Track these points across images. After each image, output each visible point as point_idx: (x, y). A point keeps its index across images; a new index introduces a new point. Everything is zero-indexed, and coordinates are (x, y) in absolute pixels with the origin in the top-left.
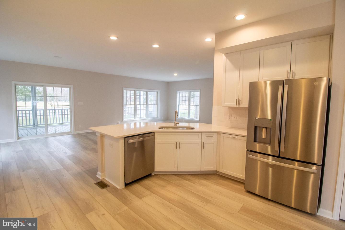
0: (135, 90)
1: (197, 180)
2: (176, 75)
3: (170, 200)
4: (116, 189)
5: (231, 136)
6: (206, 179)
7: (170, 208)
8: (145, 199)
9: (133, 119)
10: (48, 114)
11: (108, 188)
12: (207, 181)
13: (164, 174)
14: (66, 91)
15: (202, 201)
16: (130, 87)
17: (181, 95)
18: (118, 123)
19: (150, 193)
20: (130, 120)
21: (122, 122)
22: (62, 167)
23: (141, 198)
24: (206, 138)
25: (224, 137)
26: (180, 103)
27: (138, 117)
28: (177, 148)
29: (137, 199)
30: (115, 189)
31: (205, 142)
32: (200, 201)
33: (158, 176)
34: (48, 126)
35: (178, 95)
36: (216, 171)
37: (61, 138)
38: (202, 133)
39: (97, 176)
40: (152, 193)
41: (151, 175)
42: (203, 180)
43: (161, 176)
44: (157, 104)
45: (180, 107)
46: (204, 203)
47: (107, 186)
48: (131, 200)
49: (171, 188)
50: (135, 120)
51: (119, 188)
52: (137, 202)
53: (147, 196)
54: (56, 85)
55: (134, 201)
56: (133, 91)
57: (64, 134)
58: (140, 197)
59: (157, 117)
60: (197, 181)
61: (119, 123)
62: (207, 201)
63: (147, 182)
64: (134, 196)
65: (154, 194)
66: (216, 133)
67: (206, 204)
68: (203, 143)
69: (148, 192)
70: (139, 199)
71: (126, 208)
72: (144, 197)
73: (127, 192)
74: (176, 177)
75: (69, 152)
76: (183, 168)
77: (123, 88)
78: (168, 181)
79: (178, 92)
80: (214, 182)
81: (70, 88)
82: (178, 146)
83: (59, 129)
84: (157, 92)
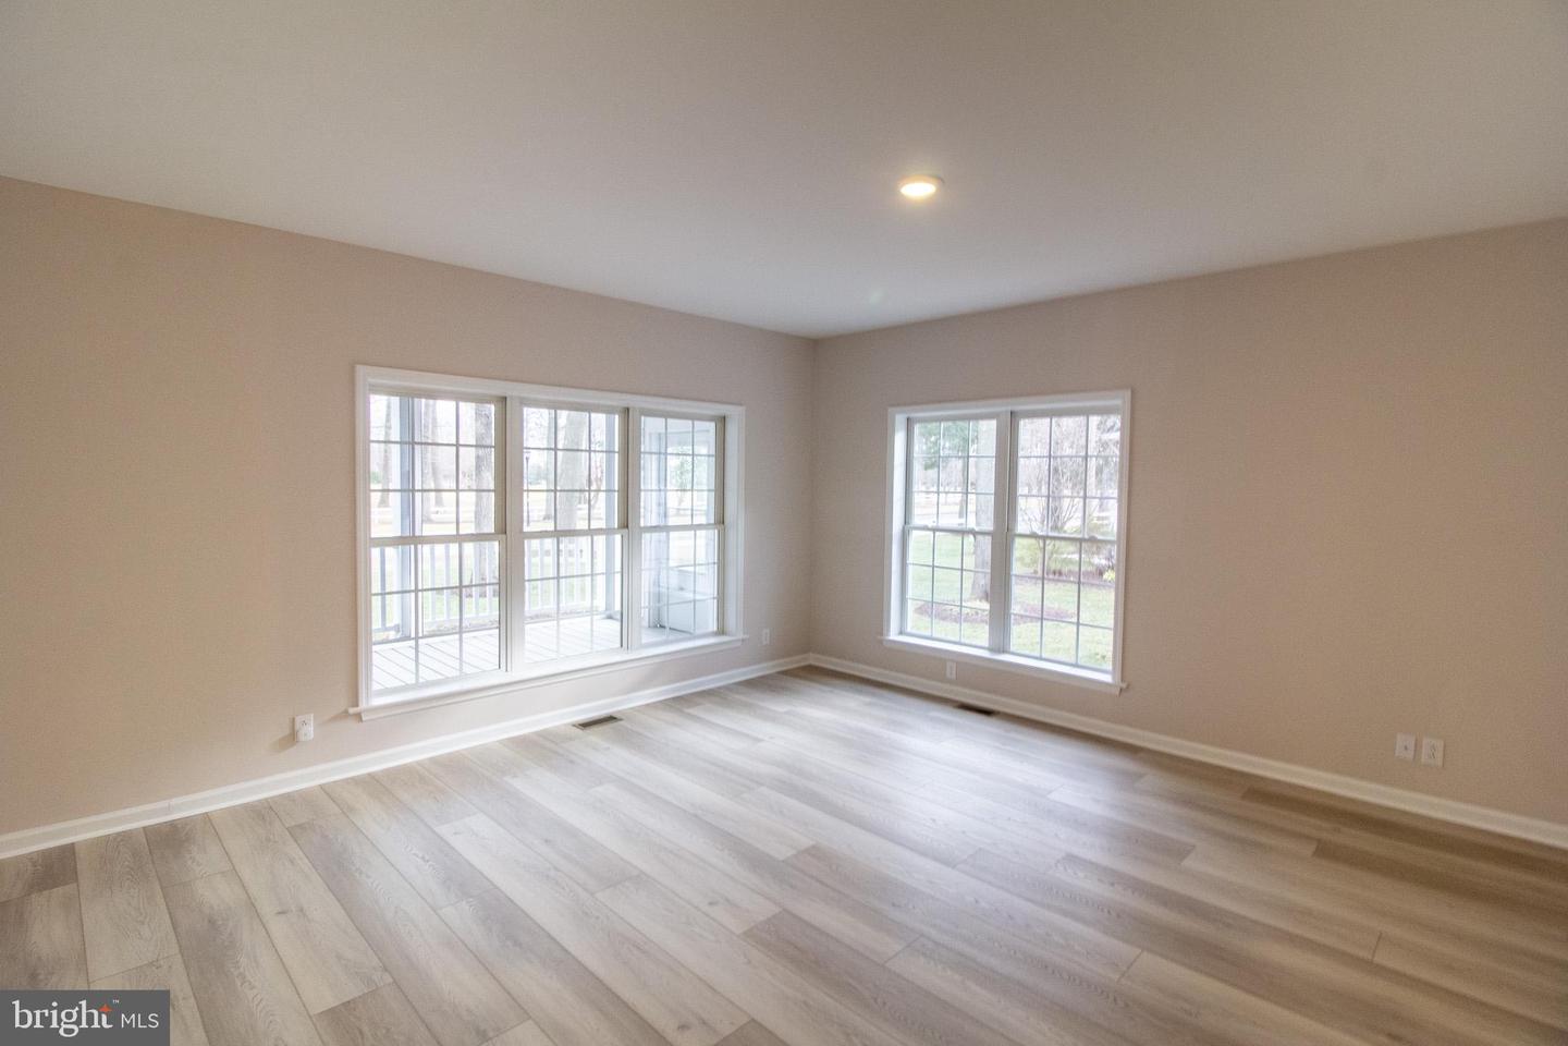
17: (919, 447)
18: (292, 738)
21: (346, 714)
26: (923, 514)
35: (899, 439)
44: (721, 521)
56: (490, 406)
59: (721, 631)
61: (308, 731)
77: (361, 370)
79: (900, 420)
84: (722, 422)
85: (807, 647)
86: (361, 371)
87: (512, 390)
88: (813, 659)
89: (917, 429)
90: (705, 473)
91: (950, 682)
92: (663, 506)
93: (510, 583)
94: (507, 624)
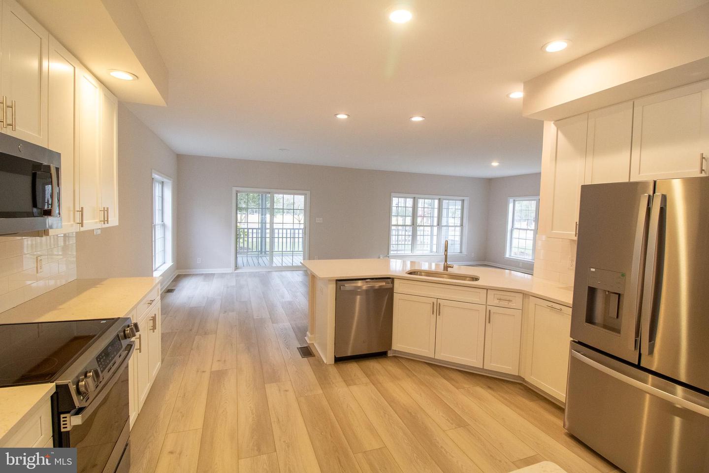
0: (414, 196)
1: (466, 384)
2: (495, 164)
3: (392, 401)
4: (321, 363)
5: (550, 304)
6: (490, 388)
7: (385, 413)
8: (354, 388)
9: (409, 253)
10: (276, 235)
11: (311, 359)
12: (490, 391)
13: (412, 360)
14: (300, 200)
15: (451, 421)
16: (403, 192)
17: (517, 207)
19: (368, 381)
20: (404, 255)
22: (269, 317)
23: (348, 385)
24: (496, 302)
25: (535, 304)
26: (517, 225)
27: (427, 250)
28: (433, 314)
29: (343, 384)
30: (320, 361)
31: (493, 309)
32: (447, 420)
33: (398, 360)
34: (274, 255)
35: (511, 206)
36: (519, 377)
37: (288, 274)
38: (487, 289)
39: (305, 338)
40: (371, 383)
41: (387, 356)
42: (482, 387)
43: (403, 362)
44: (462, 225)
45: (516, 233)
46: (452, 424)
47: (311, 355)
48: (333, 384)
49: (408, 385)
50: (412, 254)
51: (325, 362)
52: (340, 389)
53: (360, 384)
54: (285, 191)
55: (336, 386)
56: (412, 199)
57: (293, 268)
58: (348, 382)
59: (461, 252)
60: (466, 386)
62: (460, 423)
63: (374, 365)
64: (341, 379)
65: (372, 385)
66: (522, 295)
67: (456, 428)
68: (490, 311)
69: (365, 379)
70: (345, 384)
71: (320, 392)
72: (355, 384)
73: (333, 371)
74: (430, 370)
75: (288, 297)
76: (444, 355)
78: (410, 371)
79: (511, 200)
80: (503, 397)
81: (305, 195)
82: (437, 309)
83: (287, 261)
84: (463, 201)
85: (485, 260)
86: (392, 194)
87: (416, 196)
88: (486, 263)
89: (516, 202)
90: (459, 213)
91: (520, 268)
92: (447, 222)
93: (414, 235)
94: (412, 250)
